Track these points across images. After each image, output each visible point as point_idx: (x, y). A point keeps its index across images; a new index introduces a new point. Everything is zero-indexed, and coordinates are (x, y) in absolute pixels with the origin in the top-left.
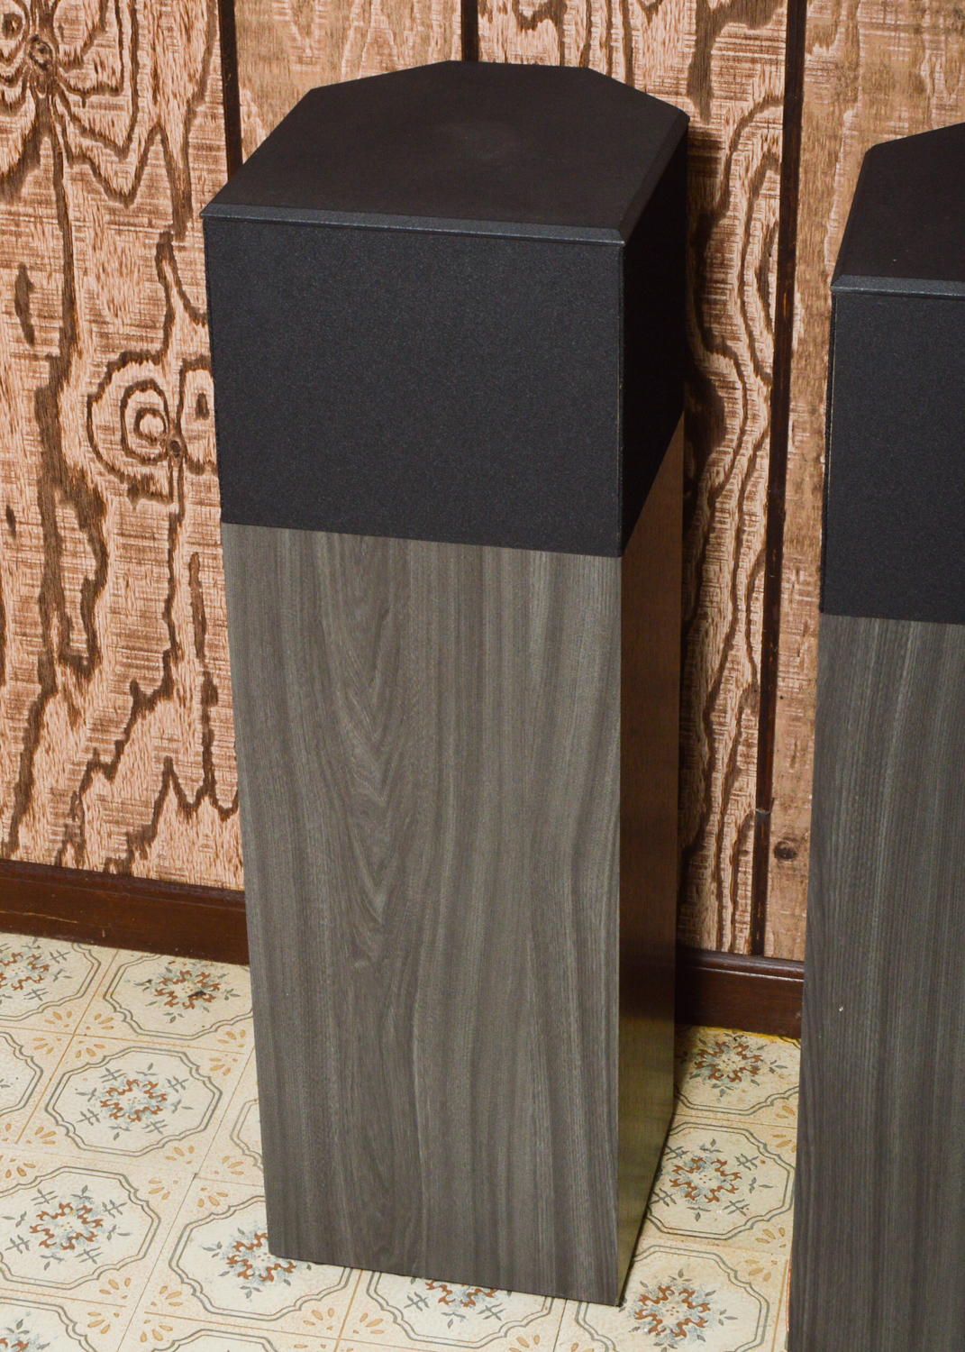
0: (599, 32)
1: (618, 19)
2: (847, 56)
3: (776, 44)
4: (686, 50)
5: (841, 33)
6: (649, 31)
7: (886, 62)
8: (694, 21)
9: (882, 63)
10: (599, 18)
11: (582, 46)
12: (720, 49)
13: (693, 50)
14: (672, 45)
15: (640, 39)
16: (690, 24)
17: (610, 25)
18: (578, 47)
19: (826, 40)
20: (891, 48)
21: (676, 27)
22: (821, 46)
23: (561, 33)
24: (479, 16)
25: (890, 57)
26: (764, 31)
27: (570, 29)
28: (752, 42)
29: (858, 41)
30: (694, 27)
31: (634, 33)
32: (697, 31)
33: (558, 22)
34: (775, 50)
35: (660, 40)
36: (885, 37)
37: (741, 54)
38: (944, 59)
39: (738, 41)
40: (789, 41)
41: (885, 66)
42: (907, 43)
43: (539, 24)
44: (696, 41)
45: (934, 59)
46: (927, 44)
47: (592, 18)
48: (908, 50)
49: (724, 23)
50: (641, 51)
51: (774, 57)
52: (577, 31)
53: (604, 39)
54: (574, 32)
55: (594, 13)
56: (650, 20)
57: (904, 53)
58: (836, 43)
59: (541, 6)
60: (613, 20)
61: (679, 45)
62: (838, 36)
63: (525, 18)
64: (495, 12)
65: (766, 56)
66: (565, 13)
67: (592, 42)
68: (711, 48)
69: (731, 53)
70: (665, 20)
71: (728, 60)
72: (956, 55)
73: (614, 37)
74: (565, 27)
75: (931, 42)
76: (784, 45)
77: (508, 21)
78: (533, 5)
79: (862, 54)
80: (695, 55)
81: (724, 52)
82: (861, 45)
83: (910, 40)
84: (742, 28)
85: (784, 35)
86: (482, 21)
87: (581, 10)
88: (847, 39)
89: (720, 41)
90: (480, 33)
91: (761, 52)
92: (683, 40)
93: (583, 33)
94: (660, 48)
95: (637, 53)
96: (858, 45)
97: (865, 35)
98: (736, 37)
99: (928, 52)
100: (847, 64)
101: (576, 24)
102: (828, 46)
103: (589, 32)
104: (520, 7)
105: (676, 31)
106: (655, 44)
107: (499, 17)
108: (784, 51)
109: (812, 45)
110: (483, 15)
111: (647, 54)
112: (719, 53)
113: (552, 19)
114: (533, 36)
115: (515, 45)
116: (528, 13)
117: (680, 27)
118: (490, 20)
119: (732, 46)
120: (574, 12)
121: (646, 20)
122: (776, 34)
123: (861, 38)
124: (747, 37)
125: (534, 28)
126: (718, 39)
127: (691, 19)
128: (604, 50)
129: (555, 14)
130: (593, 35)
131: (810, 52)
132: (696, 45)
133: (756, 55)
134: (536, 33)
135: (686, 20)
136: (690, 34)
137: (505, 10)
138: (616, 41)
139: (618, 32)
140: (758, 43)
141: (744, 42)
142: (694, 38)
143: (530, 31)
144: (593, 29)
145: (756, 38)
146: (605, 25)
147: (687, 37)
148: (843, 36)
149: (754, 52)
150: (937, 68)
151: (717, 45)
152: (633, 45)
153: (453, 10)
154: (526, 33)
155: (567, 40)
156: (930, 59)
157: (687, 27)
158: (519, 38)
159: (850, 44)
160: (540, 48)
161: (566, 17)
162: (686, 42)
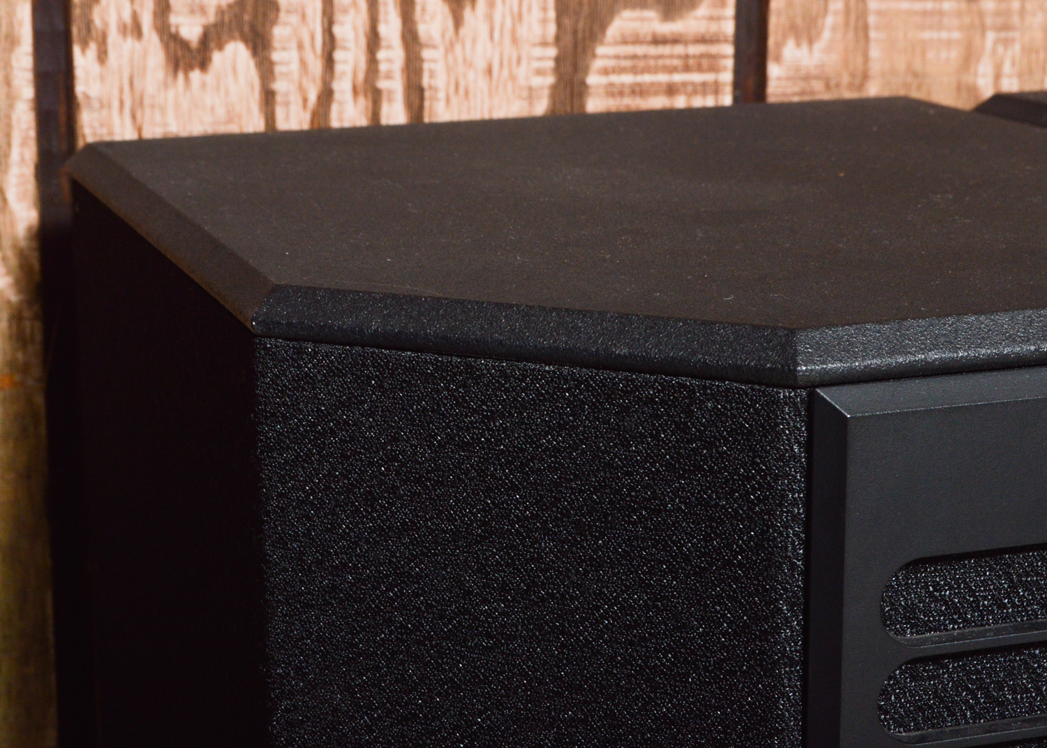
0: (350, 59)
1: (391, 27)
2: (846, 62)
3: (714, 49)
4: (537, 81)
5: (836, 13)
6: (458, 48)
7: (917, 66)
8: (552, 14)
9: (909, 68)
10: (350, 29)
11: (313, 97)
12: (606, 72)
13: (550, 80)
14: (505, 73)
15: (440, 68)
16: (544, 21)
17: (374, 41)
18: (305, 100)
19: (806, 31)
20: (927, 35)
21: (513, 32)
22: (798, 44)
23: (266, 69)
24: (76, 50)
25: (923, 53)
26: (691, 23)
27: (284, 57)
28: (666, 50)
29: (866, 28)
30: (552, 29)
31: (426, 54)
32: (558, 39)
33: (259, 44)
34: (711, 62)
35: (481, 64)
36: (915, 13)
37: (647, 78)
38: (1017, 47)
39: (639, 50)
40: (739, 40)
41: (915, 75)
42: (955, 22)
43: (217, 57)
44: (558, 60)
45: (1000, 49)
46: (989, 21)
47: (337, 30)
48: (956, 35)
49: (612, 13)
50: (442, 95)
51: (709, 77)
52: (303, 63)
53: (361, 76)
54: (295, 67)
55: (338, 17)
56: (458, 22)
57: (949, 43)
58: (826, 34)
59: (220, 12)
60: (383, 29)
61: (522, 72)
62: (829, 20)
63: (184, 44)
64: (113, 36)
65: (697, 77)
66: (274, 22)
67: (336, 86)
68: (586, 70)
69: (628, 79)
70: (490, 18)
71: (621, 94)
72: (1039, 35)
73: (383, 67)
74: (276, 56)
75: (998, 13)
76: (729, 50)
77: (145, 55)
78: (203, 10)
79: (875, 52)
80: (554, 89)
81: (615, 79)
82: (873, 34)
83: (959, 14)
84: (649, 21)
85: (729, 27)
86: (84, 61)
87: (309, 12)
88: (847, 25)
89: (605, 52)
90: (80, 89)
91: (687, 69)
92: (530, 58)
93: (316, 66)
94: (482, 83)
95: (434, 99)
96: (867, 37)
97: (879, 13)
98: (637, 41)
99: (991, 36)
100: (846, 79)
101: (300, 47)
102: (811, 42)
103: (329, 62)
104: (174, 19)
105: (515, 41)
106: (471, 76)
107: (121, 49)
108: (729, 63)
109: (780, 45)
110: (85, 45)
111: (454, 101)
112: (603, 80)
113: (245, 40)
114: (203, 85)
115: (163, 110)
116: (191, 30)
117: (523, 31)
118: (102, 56)
119: (627, 63)
120: (294, 19)
121: (450, 23)
122: (714, 27)
123: (872, 20)
124: (657, 41)
125: (204, 65)
126: (600, 50)
127: (545, 9)
128: (362, 101)
129: (253, 28)
130: (339, 68)
131: (778, 59)
132: (557, 70)
133: (678, 78)
134: (210, 77)
135: (536, 14)
136: (544, 44)
137: (137, 30)
138: (389, 76)
139: (392, 56)
140: (679, 49)
141: (653, 50)
142: (552, 52)
143: (196, 75)
144: (338, 55)
145: (675, 40)
146: (363, 42)
147: (538, 52)
148: (840, 19)
149: (673, 70)
150: (1007, 68)
151: (598, 64)
152: (426, 81)
153: (12, 41)
154: (187, 79)
155: (279, 86)
156: (994, 50)
157: (537, 30)
158: (171, 94)
159: (851, 34)
160: (221, 112)
161: (279, 33)
162: (536, 64)
